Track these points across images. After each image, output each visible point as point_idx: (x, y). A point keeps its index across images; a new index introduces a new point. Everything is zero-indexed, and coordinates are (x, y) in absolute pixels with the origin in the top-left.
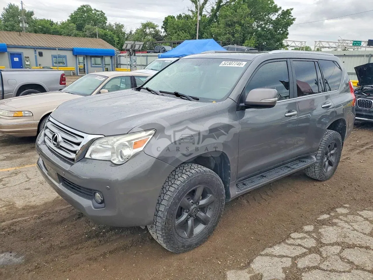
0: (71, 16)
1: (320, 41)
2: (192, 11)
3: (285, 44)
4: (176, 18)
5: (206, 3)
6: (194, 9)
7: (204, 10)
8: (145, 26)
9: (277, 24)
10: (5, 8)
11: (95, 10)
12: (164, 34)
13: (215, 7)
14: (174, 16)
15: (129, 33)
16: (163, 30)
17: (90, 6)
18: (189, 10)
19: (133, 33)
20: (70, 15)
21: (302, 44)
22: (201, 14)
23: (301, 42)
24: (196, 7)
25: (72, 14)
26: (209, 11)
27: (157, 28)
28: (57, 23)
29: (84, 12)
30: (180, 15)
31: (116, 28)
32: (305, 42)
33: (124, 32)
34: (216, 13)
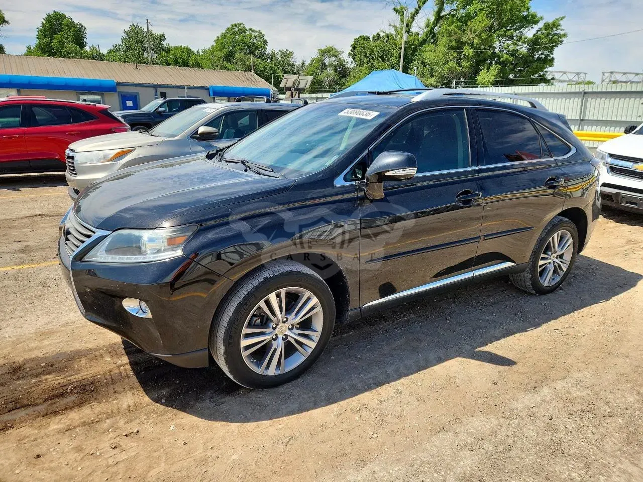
0: (217, 41)
1: (612, 73)
2: (394, 26)
3: (549, 77)
4: (371, 39)
5: (417, 13)
6: (398, 24)
7: (414, 24)
8: (323, 52)
9: (535, 43)
10: (126, 30)
11: (251, 29)
12: (352, 66)
13: (432, 19)
14: (368, 36)
15: (300, 64)
16: (351, 59)
17: (244, 25)
18: (390, 25)
19: (307, 64)
20: (216, 39)
21: (579, 77)
22: (408, 32)
23: (578, 74)
24: (402, 21)
25: (218, 37)
26: (423, 25)
27: (341, 56)
28: (198, 52)
29: (235, 34)
30: (378, 34)
31: (281, 57)
32: (586, 74)
33: (293, 64)
34: (432, 29)
